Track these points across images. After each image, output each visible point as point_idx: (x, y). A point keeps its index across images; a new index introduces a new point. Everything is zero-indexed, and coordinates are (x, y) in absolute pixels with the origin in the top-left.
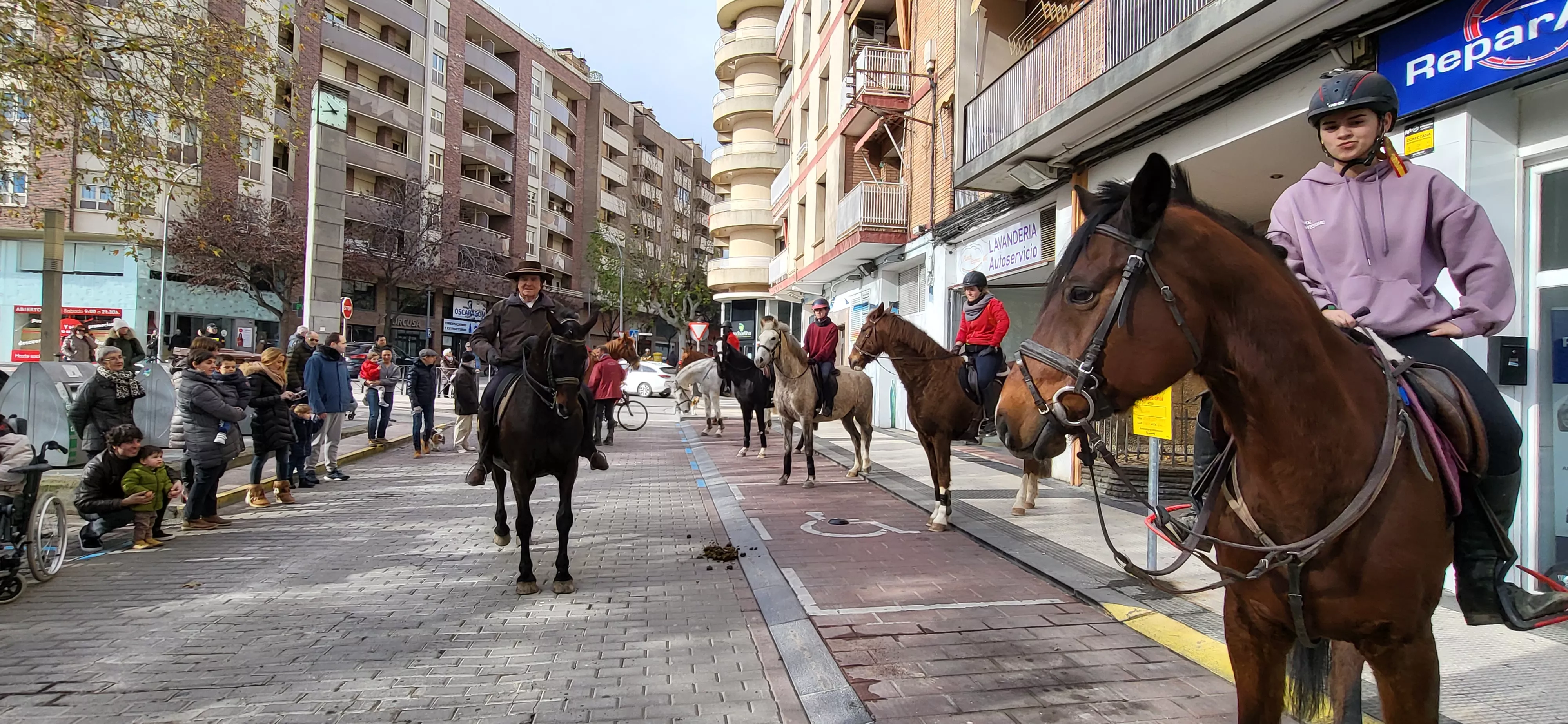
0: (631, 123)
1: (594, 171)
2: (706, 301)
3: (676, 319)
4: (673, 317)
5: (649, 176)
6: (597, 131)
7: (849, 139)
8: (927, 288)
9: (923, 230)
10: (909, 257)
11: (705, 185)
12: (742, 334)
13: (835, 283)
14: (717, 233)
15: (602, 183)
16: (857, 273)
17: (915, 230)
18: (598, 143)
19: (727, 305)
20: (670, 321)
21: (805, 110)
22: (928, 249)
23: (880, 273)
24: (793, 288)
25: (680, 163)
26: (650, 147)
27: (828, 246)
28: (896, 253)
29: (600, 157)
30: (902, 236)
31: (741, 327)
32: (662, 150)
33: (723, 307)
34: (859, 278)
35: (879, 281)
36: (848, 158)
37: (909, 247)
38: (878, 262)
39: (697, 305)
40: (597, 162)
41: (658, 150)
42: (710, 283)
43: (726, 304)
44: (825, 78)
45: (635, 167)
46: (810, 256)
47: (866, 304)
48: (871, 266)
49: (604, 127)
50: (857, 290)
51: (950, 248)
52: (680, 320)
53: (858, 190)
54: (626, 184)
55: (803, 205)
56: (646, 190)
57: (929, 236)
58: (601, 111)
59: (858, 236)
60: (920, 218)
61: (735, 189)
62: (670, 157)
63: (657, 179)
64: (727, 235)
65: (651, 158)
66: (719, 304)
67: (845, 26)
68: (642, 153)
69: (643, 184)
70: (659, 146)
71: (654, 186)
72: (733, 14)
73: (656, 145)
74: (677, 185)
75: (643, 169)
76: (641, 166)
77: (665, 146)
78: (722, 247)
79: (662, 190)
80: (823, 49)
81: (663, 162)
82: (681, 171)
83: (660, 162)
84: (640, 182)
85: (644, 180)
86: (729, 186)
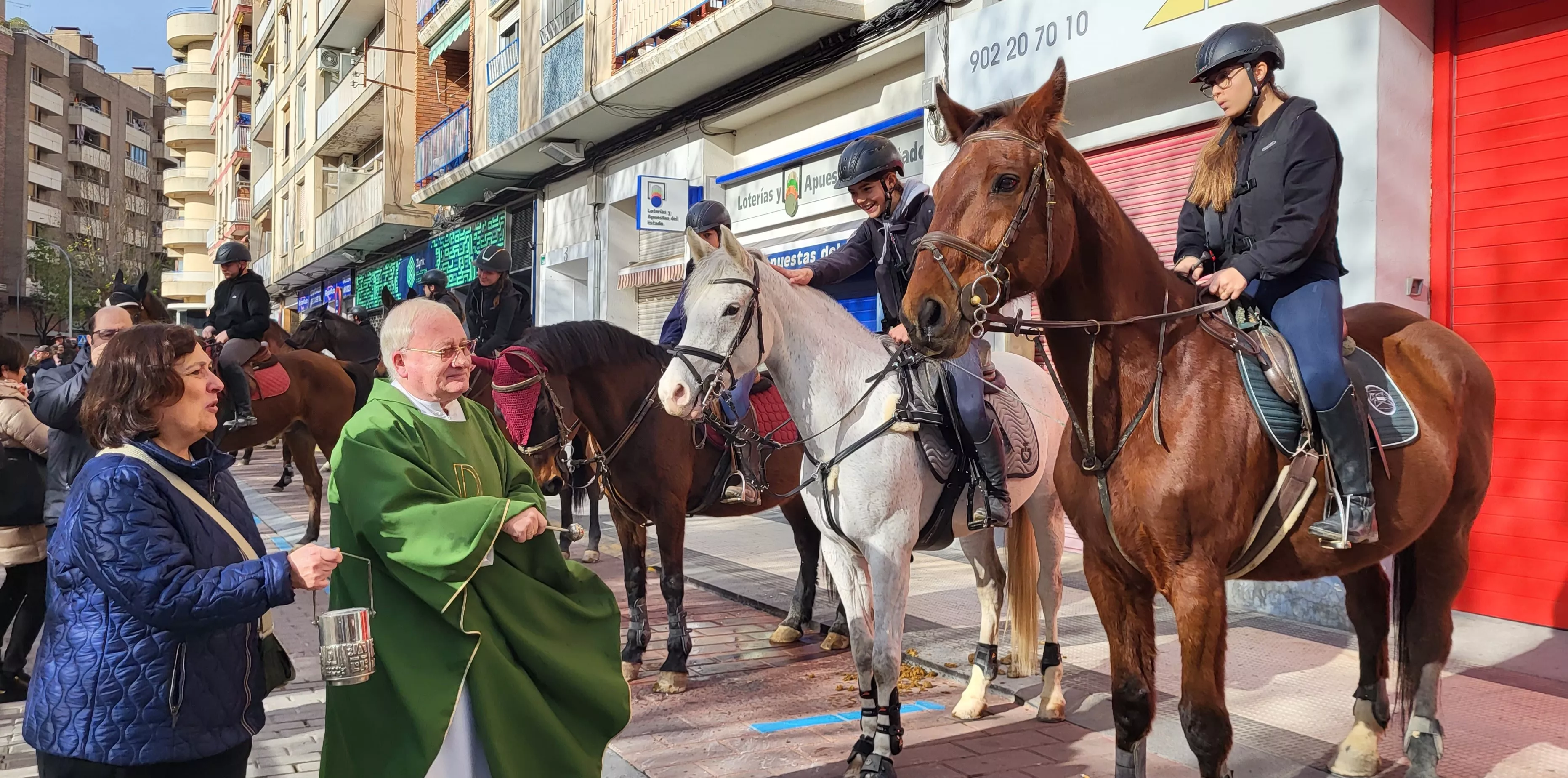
0: (66, 73)
1: (18, 139)
2: (161, 307)
5: (91, 137)
6: (22, 92)
14: (171, 247)
15: (30, 153)
18: (24, 106)
19: (182, 313)
25: (134, 117)
26: (92, 101)
29: (26, 122)
32: (109, 103)
33: (178, 315)
40: (22, 128)
41: (104, 104)
42: (164, 293)
45: (74, 127)
49: (32, 85)
54: (60, 151)
56: (90, 155)
58: (28, 66)
61: (188, 206)
62: (120, 110)
63: (103, 140)
64: (180, 248)
65: (93, 114)
66: (174, 312)
67: (234, 170)
68: (81, 109)
69: (85, 148)
70: (104, 99)
71: (99, 149)
72: (184, 42)
73: (100, 98)
74: (130, 144)
75: (83, 129)
76: (80, 126)
77: (113, 98)
78: (176, 259)
79: (108, 153)
80: (226, 171)
81: (109, 117)
82: (135, 125)
83: (106, 118)
84: (80, 145)
85: (85, 144)
86: (183, 200)
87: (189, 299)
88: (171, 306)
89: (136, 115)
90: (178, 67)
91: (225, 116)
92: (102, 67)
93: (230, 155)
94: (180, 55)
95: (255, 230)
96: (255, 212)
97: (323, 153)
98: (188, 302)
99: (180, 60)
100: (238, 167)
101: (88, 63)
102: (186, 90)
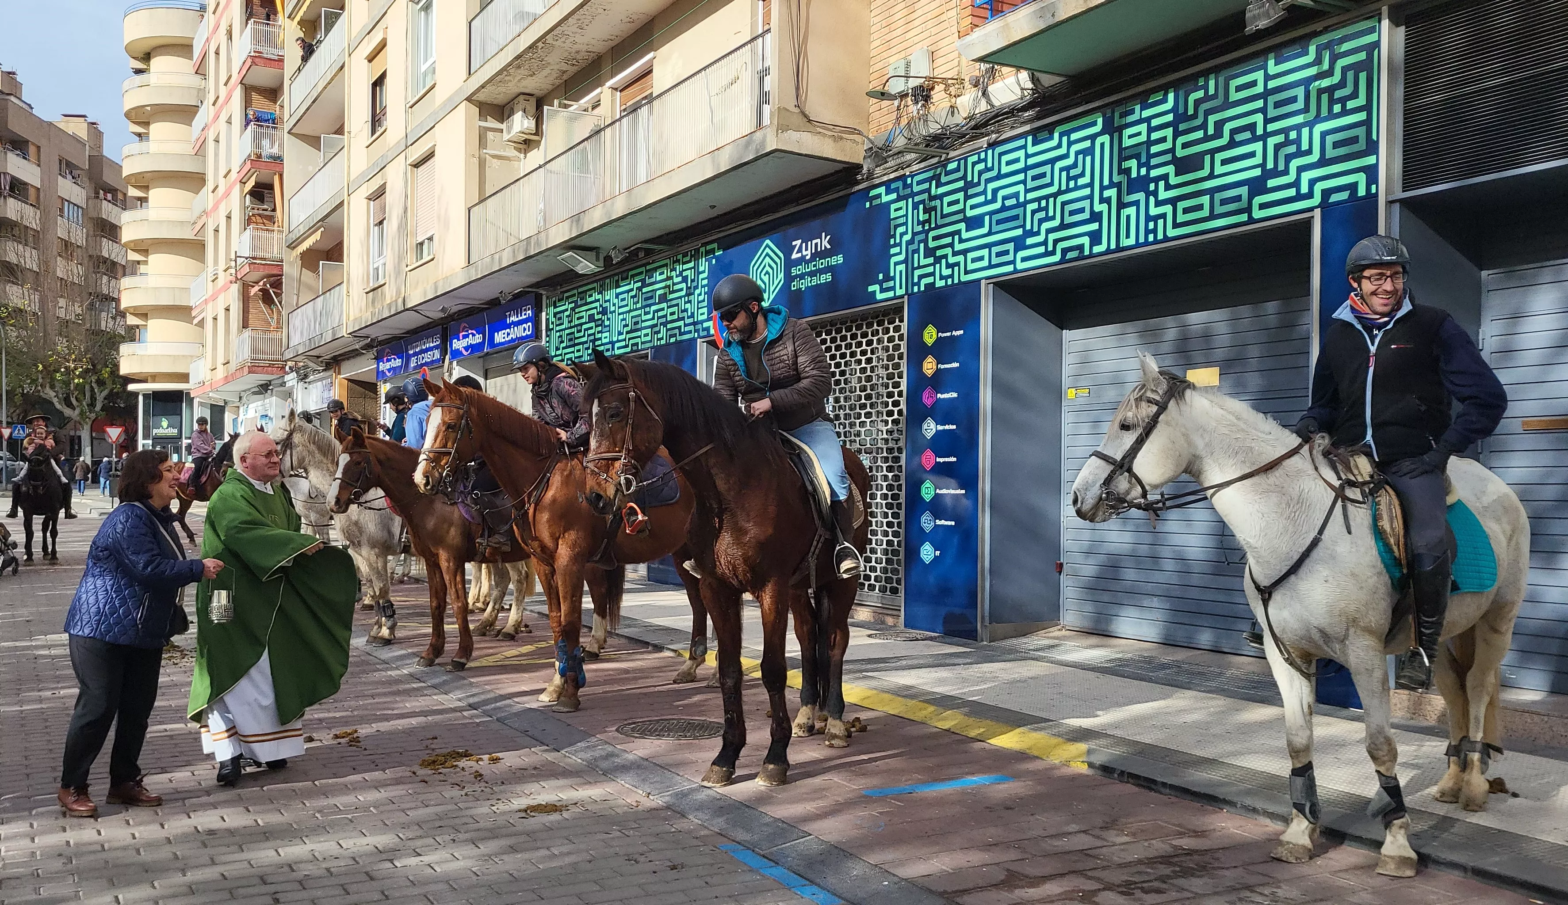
2: (118, 388)
3: (77, 411)
4: (74, 409)
5: (18, 188)
7: (246, 285)
10: (288, 384)
11: (109, 197)
12: (166, 431)
14: (132, 311)
17: (287, 368)
19: (146, 396)
20: (67, 412)
21: (217, 232)
22: (295, 382)
23: (274, 391)
24: (211, 394)
25: (68, 167)
26: (19, 145)
27: (233, 366)
28: (280, 381)
30: (281, 370)
31: (165, 423)
32: (39, 148)
33: (141, 398)
36: (245, 299)
37: (287, 378)
38: (269, 385)
39: (105, 393)
41: (32, 149)
42: (124, 370)
43: (144, 395)
44: (229, 218)
46: (221, 373)
47: (266, 416)
50: (260, 403)
51: (306, 385)
52: (82, 413)
53: (247, 333)
55: (215, 319)
56: (16, 210)
57: (294, 374)
59: (246, 369)
61: (152, 258)
62: (50, 156)
63: (32, 192)
64: (144, 313)
65: (20, 161)
66: (135, 394)
67: (242, 190)
68: (6, 153)
69: (11, 201)
70: (33, 144)
71: (27, 203)
72: (146, 47)
73: (28, 141)
74: (63, 199)
75: (8, 178)
76: (4, 173)
77: (43, 143)
78: (138, 327)
79: (38, 208)
80: (227, 194)
81: (39, 165)
82: (69, 177)
83: (35, 166)
84: (5, 197)
85: (10, 196)
86: (145, 252)
87: (154, 377)
88: (131, 387)
89: (69, 165)
90: (139, 78)
91: (223, 117)
92: (29, 105)
93: (235, 169)
94: (140, 65)
95: (291, 264)
96: (293, 236)
97: (481, 97)
98: (154, 381)
99: (138, 72)
100: (251, 184)
101: (12, 98)
102: (149, 108)
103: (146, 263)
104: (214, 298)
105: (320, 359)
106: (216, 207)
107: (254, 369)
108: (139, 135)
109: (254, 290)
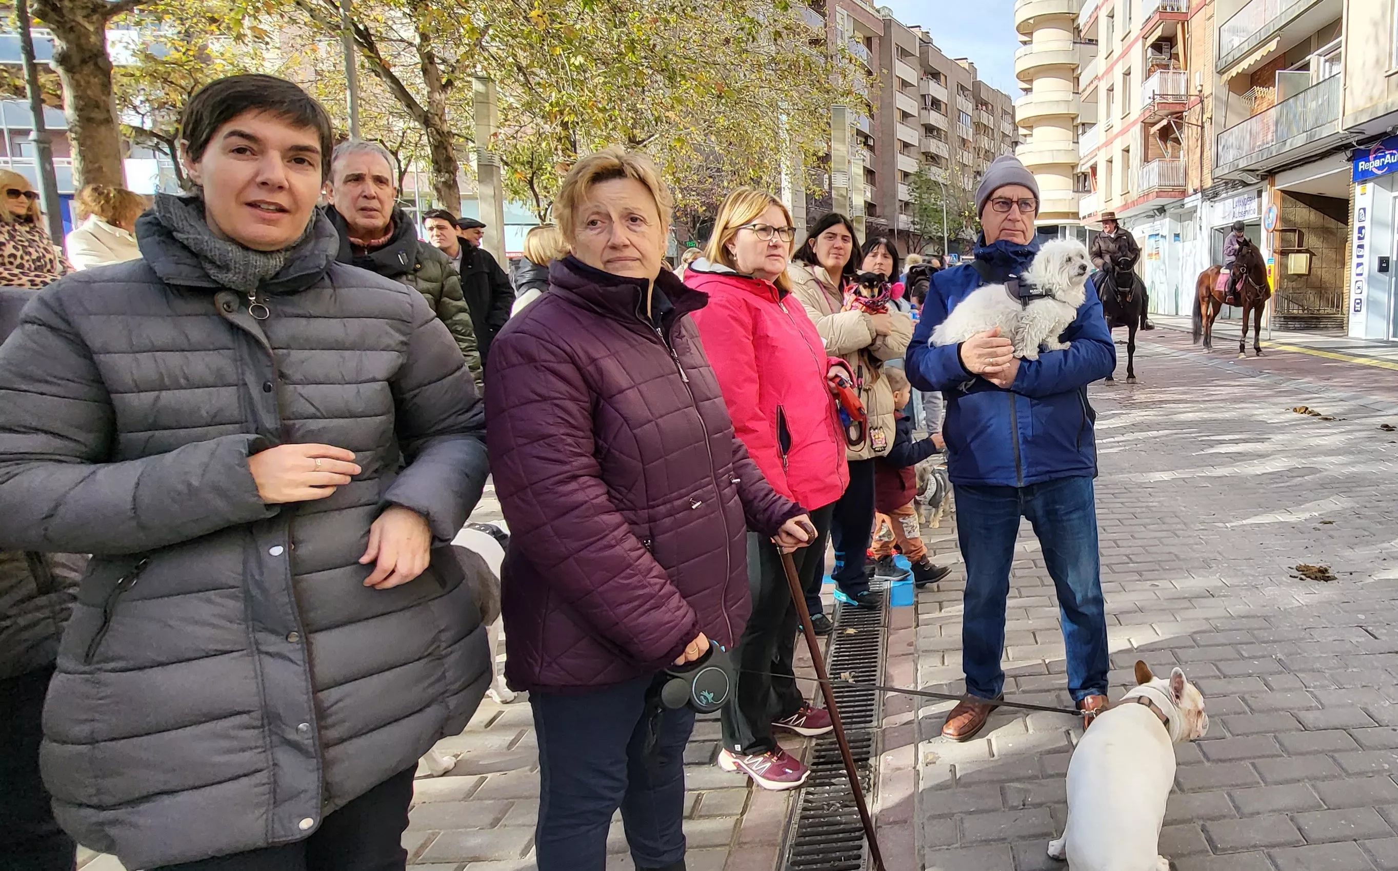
0: (917, 53)
1: (890, 106)
5: (936, 104)
6: (891, 68)
7: (1147, 125)
8: (1198, 227)
9: (1195, 192)
10: (1186, 206)
13: (1133, 219)
15: (898, 116)
16: (1152, 213)
17: (1191, 191)
18: (892, 79)
21: (1111, 90)
22: (1199, 203)
23: (1168, 213)
25: (962, 90)
26: (935, 75)
27: (1131, 197)
28: (1179, 204)
29: (894, 92)
30: (1184, 193)
32: (946, 77)
34: (1152, 216)
35: (1167, 220)
36: (1147, 137)
37: (1187, 200)
38: (1166, 208)
41: (943, 78)
44: (1127, 74)
45: (924, 96)
46: (1118, 200)
48: (1162, 210)
49: (897, 62)
50: (1151, 225)
51: (1212, 204)
53: (1155, 165)
54: (916, 114)
55: (1110, 161)
56: (935, 118)
57: (1199, 195)
58: (893, 47)
59: (1154, 193)
60: (1194, 183)
62: (952, 83)
63: (943, 106)
65: (936, 86)
68: (928, 81)
69: (931, 113)
70: (943, 74)
71: (940, 114)
73: (940, 73)
74: (960, 110)
75: (930, 97)
76: (928, 94)
77: (948, 73)
79: (946, 116)
80: (1125, 54)
82: (963, 95)
83: (944, 89)
85: (931, 109)
86: (1031, 128)
89: (962, 88)
92: (937, 48)
95: (1220, 88)
96: (1226, 61)
100: (1158, 33)
101: (930, 47)
102: (1031, 21)
103: (1031, 135)
104: (1108, 143)
105: (1258, 173)
106: (1110, 69)
107: (1161, 194)
108: (1025, 43)
109: (1154, 129)
